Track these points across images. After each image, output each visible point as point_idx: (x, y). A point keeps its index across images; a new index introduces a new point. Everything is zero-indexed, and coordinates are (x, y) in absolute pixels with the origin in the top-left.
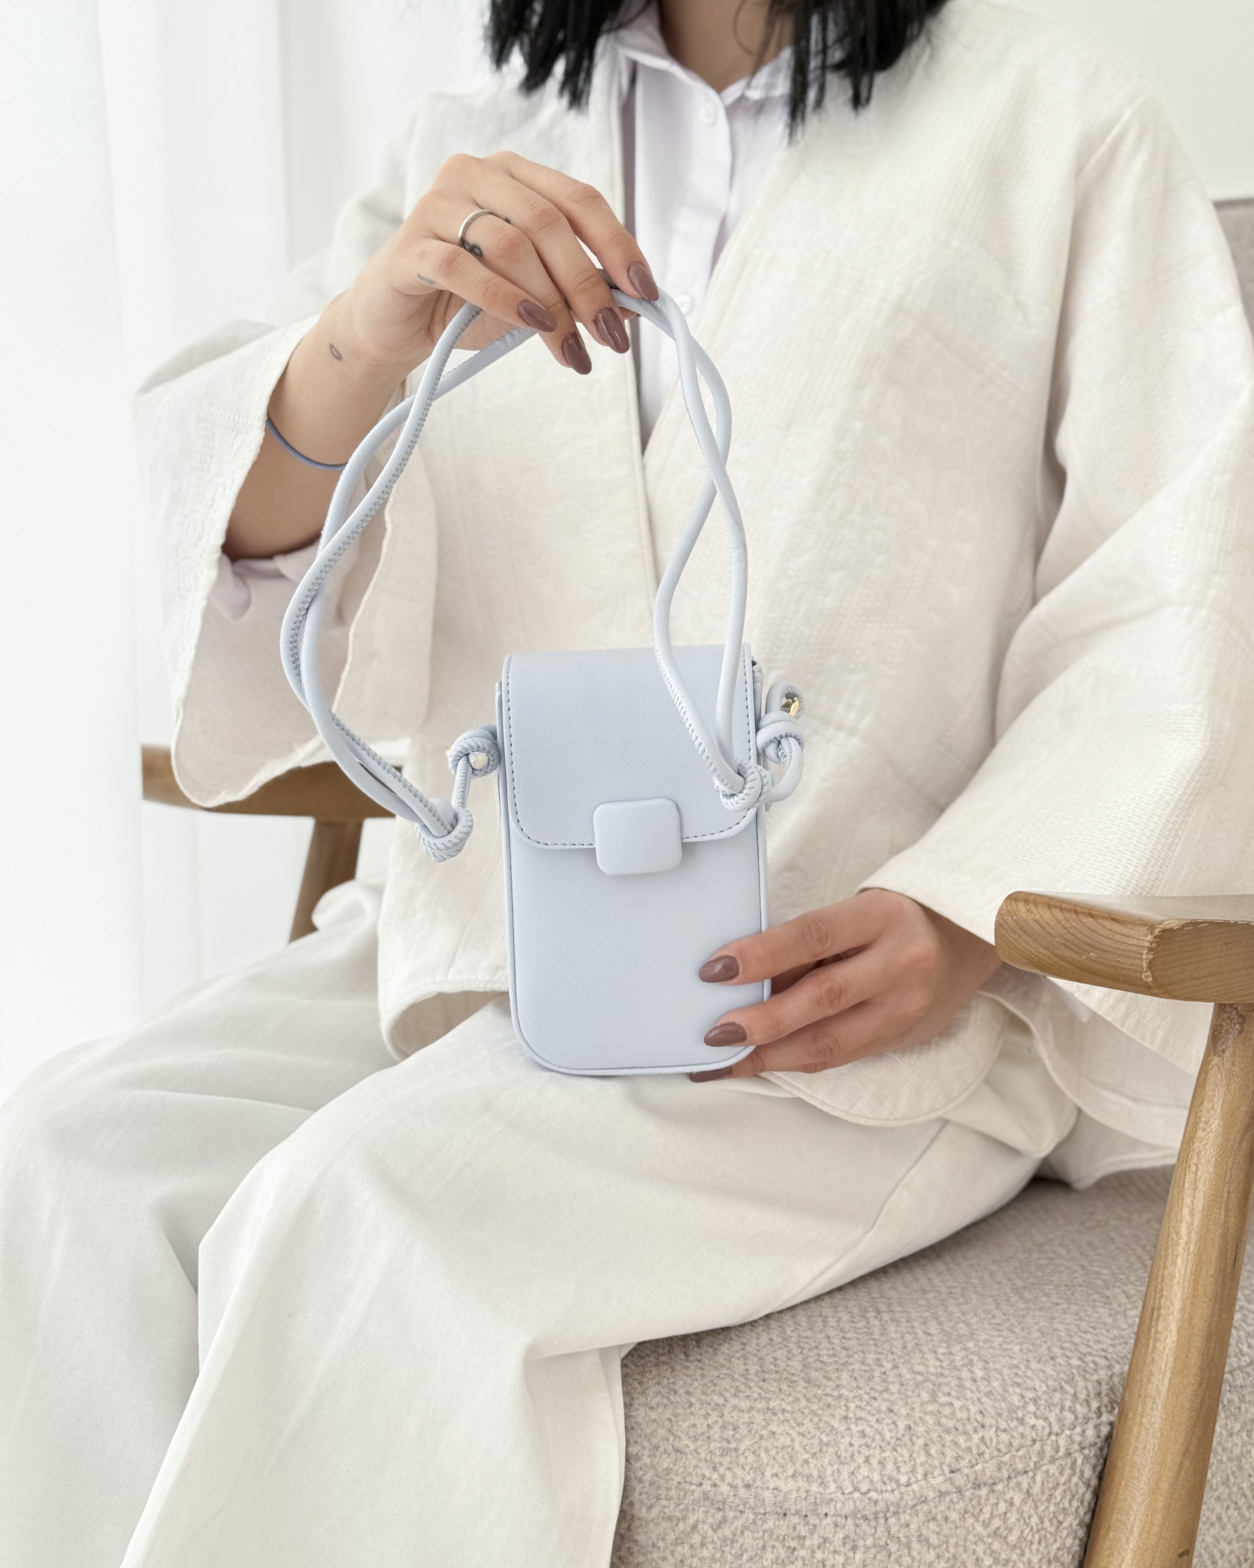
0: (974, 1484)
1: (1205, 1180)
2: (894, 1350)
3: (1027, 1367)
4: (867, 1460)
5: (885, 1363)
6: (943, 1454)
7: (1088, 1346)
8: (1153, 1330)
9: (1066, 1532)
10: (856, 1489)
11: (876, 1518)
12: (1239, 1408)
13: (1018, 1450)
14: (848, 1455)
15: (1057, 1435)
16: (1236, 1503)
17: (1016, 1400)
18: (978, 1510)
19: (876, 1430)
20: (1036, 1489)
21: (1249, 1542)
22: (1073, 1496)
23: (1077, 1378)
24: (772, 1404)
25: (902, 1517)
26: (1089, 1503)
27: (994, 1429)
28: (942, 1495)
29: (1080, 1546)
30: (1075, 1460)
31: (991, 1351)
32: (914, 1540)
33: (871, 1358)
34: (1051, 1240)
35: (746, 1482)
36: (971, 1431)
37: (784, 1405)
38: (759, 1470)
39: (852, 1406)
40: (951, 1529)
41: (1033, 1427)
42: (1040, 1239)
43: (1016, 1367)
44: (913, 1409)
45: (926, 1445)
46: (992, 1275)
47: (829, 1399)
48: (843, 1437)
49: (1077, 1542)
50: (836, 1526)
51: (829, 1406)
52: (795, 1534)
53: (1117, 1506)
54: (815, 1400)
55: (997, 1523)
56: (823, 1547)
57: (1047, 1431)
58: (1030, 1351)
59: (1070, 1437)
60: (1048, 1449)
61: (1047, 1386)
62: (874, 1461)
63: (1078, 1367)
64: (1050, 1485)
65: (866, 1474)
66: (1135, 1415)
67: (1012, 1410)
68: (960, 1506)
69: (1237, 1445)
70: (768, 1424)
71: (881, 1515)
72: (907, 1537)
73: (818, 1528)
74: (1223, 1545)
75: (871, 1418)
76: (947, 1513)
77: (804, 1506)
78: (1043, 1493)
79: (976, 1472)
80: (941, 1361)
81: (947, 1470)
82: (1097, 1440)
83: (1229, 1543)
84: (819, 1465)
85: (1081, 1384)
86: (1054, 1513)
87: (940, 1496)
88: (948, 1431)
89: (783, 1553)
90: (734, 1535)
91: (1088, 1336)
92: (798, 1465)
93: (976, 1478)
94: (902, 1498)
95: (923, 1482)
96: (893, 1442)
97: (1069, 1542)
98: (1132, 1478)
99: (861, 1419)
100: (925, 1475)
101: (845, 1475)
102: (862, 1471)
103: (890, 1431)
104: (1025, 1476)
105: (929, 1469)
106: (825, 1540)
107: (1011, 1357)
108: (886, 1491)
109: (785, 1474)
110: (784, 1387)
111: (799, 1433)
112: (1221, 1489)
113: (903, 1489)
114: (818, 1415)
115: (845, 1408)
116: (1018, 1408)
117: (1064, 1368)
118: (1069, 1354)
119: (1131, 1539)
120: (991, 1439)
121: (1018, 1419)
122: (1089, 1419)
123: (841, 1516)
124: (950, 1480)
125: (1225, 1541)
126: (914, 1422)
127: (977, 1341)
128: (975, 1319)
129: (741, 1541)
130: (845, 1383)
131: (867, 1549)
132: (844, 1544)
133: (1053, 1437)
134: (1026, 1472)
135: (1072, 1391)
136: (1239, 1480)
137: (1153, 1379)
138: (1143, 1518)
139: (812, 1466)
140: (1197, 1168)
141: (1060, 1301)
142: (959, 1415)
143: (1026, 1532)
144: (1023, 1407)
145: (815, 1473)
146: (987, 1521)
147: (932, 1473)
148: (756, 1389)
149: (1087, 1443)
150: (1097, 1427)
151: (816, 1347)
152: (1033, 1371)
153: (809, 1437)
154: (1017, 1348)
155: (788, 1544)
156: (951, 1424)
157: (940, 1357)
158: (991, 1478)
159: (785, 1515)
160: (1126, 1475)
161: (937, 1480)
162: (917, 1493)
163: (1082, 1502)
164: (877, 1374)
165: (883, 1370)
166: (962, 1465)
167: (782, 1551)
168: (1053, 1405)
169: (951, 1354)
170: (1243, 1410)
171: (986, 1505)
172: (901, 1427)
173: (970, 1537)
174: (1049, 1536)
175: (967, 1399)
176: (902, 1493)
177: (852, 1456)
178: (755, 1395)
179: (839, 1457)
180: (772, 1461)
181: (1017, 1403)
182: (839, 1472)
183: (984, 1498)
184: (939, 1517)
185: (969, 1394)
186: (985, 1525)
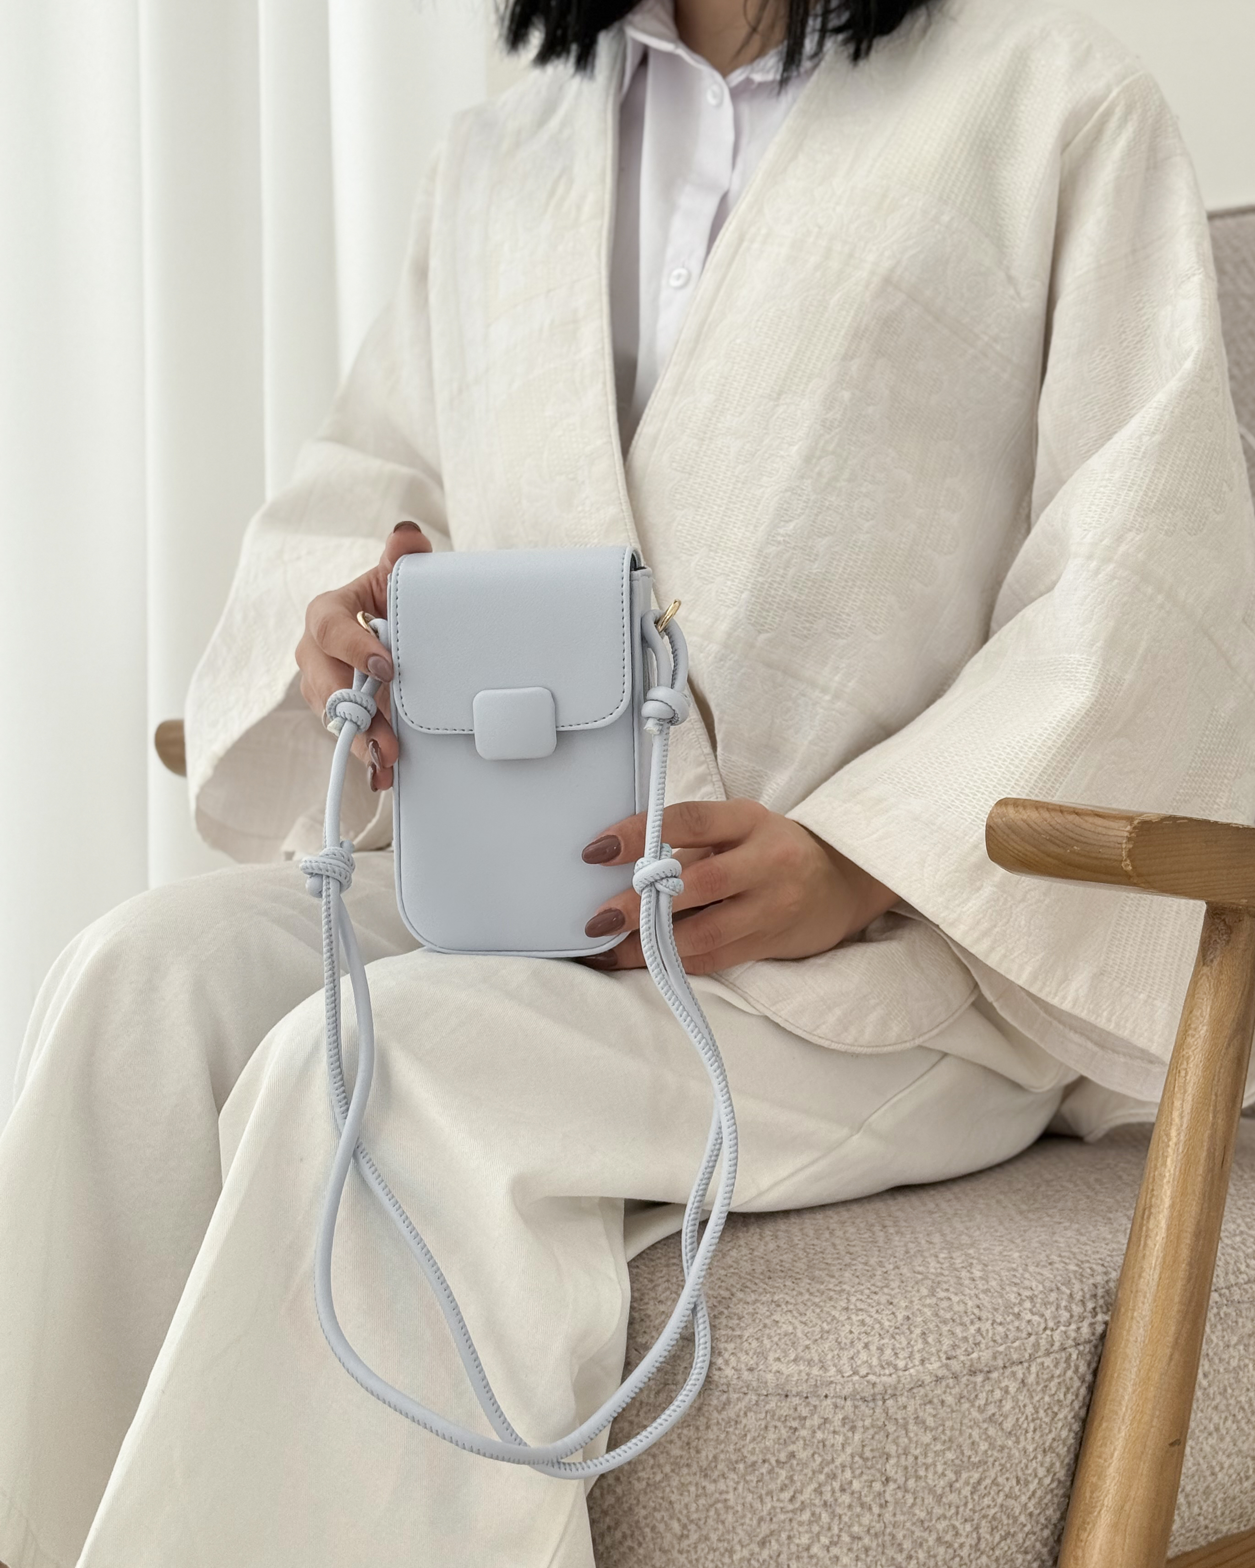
0: (970, 1370)
1: (1194, 1084)
2: (897, 1255)
3: (1025, 1270)
4: (866, 1346)
5: (886, 1265)
6: (940, 1342)
7: (1086, 1255)
8: (1144, 1228)
9: (1060, 1424)
10: (855, 1373)
11: (874, 1400)
12: (1236, 1322)
13: (1013, 1342)
14: (848, 1342)
15: (1052, 1330)
16: (1234, 1415)
17: (1013, 1298)
18: (973, 1396)
19: (875, 1319)
20: (1031, 1379)
21: (1249, 1459)
22: (1068, 1389)
23: (1074, 1281)
24: (776, 1298)
25: (899, 1399)
26: (1084, 1398)
27: (990, 1322)
28: (938, 1380)
29: (1075, 1438)
30: (1070, 1355)
31: (991, 1256)
32: (911, 1421)
33: (873, 1261)
34: (1060, 1178)
35: (749, 1366)
36: (968, 1323)
37: (788, 1298)
38: (762, 1354)
39: (853, 1299)
40: (947, 1413)
41: (1029, 1321)
42: (1048, 1176)
43: (1014, 1270)
44: (911, 1302)
45: (924, 1333)
46: (998, 1202)
47: (832, 1293)
48: (844, 1325)
49: (1072, 1435)
50: (836, 1406)
51: (831, 1299)
52: (797, 1415)
53: (1110, 1398)
54: (818, 1294)
55: (992, 1409)
56: (823, 1427)
57: (1043, 1326)
58: (1029, 1258)
59: (1065, 1332)
60: (1043, 1342)
61: (1044, 1287)
62: (873, 1348)
63: (1075, 1272)
64: (1045, 1377)
65: (865, 1359)
66: (1126, 1311)
67: (1009, 1306)
68: (956, 1390)
69: (1234, 1357)
70: (772, 1314)
71: (879, 1397)
72: (904, 1419)
73: (819, 1409)
74: (1221, 1457)
75: (871, 1310)
76: (943, 1397)
77: (804, 1388)
78: (1038, 1383)
79: (971, 1360)
80: (942, 1264)
81: (944, 1357)
82: (1092, 1338)
83: (1229, 1456)
84: (820, 1351)
85: (1077, 1286)
86: (1049, 1404)
87: (937, 1381)
88: (945, 1322)
89: (784, 1433)
90: (738, 1416)
91: (1088, 1248)
92: (800, 1349)
93: (971, 1366)
94: (899, 1382)
95: (920, 1368)
96: (891, 1330)
97: (1064, 1434)
98: (1124, 1370)
99: (861, 1310)
100: (923, 1361)
101: (845, 1360)
102: (860, 1356)
103: (889, 1320)
104: (1020, 1366)
105: (926, 1355)
106: (826, 1421)
107: (1009, 1262)
108: (884, 1375)
109: (788, 1359)
110: (789, 1283)
111: (802, 1322)
112: (1218, 1398)
113: (901, 1373)
114: (820, 1307)
115: (846, 1301)
116: (1014, 1305)
117: (1061, 1272)
118: (1067, 1261)
119: (1123, 1428)
120: (987, 1330)
121: (1014, 1314)
122: (1084, 1318)
123: (840, 1397)
124: (947, 1366)
125: (1224, 1453)
126: (913, 1313)
127: (979, 1249)
128: (978, 1233)
129: (744, 1421)
130: (847, 1280)
131: (866, 1429)
132: (844, 1425)
133: (1048, 1332)
134: (1021, 1363)
135: (1068, 1292)
136: (1236, 1393)
137: (1144, 1274)
138: (1134, 1407)
139: (813, 1351)
140: (1186, 1073)
141: (1062, 1220)
142: (956, 1308)
143: (1021, 1420)
144: (1019, 1303)
145: (816, 1358)
146: (982, 1407)
147: (929, 1359)
148: (761, 1284)
149: (1082, 1340)
150: (1092, 1325)
151: (822, 1252)
152: (1030, 1273)
153: (811, 1325)
154: (1016, 1255)
155: (789, 1424)
156: (948, 1316)
157: (942, 1261)
158: (986, 1366)
159: (787, 1396)
160: (1118, 1367)
161: (934, 1366)
162: (914, 1378)
163: (1077, 1396)
164: (879, 1273)
165: (884, 1270)
166: (958, 1353)
167: (783, 1431)
168: (1049, 1303)
169: (952, 1258)
170: (1240, 1324)
171: (982, 1392)
172: (900, 1317)
173: (966, 1421)
174: (1044, 1426)
175: (965, 1295)
176: (899, 1377)
177: (852, 1342)
178: (761, 1290)
179: (840, 1343)
180: (775, 1346)
181: (1013, 1300)
182: (839, 1357)
183: (979, 1385)
184: (935, 1401)
185: (967, 1291)
186: (981, 1410)
